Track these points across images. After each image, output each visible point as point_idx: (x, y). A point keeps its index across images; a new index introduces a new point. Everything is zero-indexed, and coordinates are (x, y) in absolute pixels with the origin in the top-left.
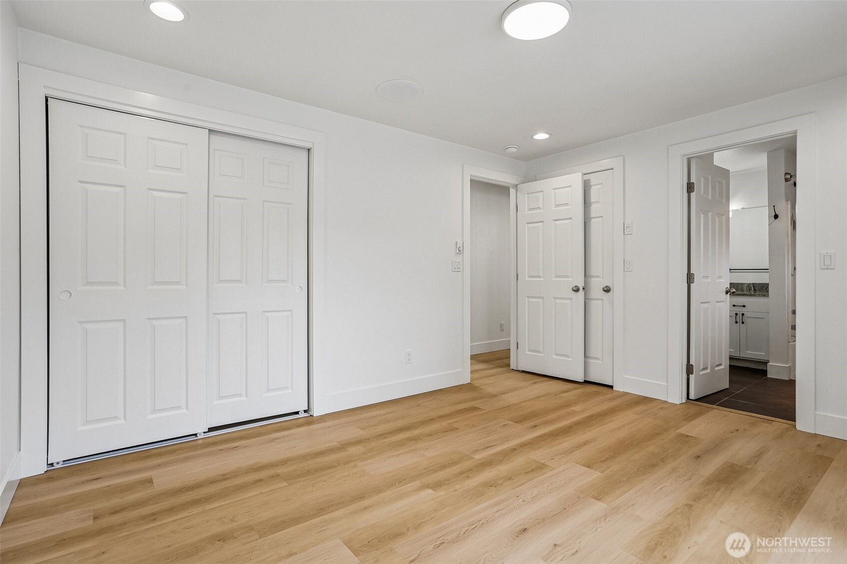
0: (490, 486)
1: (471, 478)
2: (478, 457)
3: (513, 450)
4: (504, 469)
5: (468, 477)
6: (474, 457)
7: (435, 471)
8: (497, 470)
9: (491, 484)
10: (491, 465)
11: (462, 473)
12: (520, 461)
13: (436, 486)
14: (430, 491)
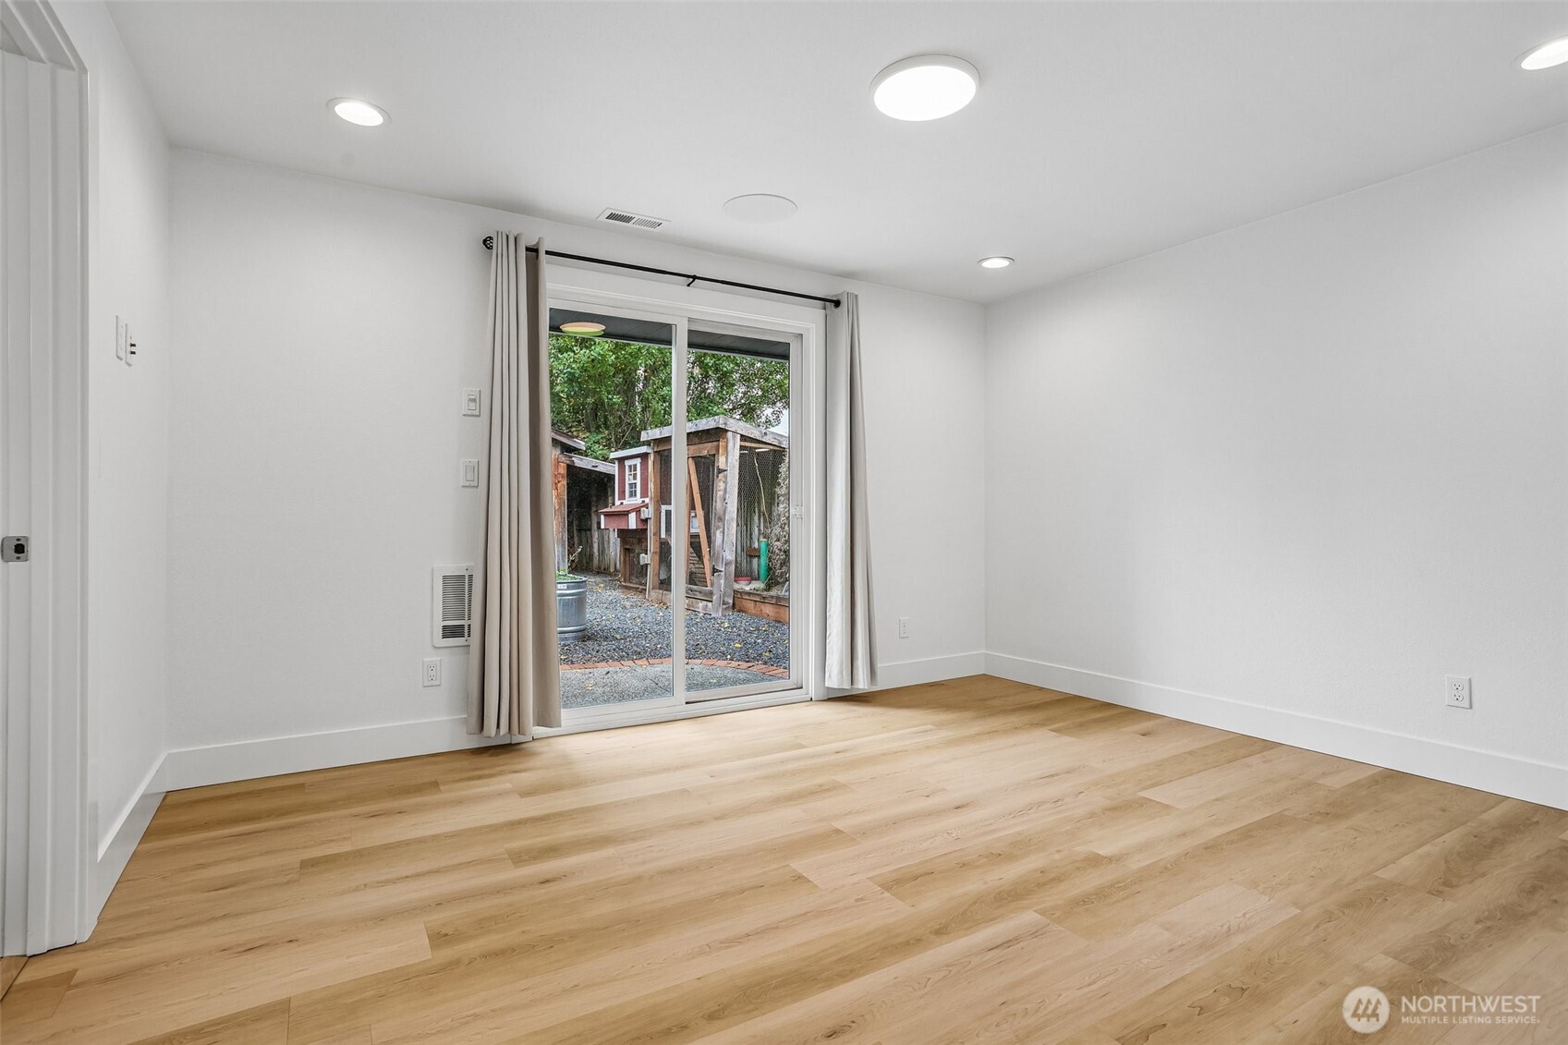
0: (1000, 855)
1: (1037, 870)
2: (1027, 917)
3: (941, 932)
4: (973, 885)
5: (1042, 872)
6: (1040, 916)
7: (1112, 886)
8: (986, 883)
9: (997, 857)
10: (999, 893)
11: (1058, 880)
12: (932, 902)
13: (1095, 861)
14: (1102, 852)
